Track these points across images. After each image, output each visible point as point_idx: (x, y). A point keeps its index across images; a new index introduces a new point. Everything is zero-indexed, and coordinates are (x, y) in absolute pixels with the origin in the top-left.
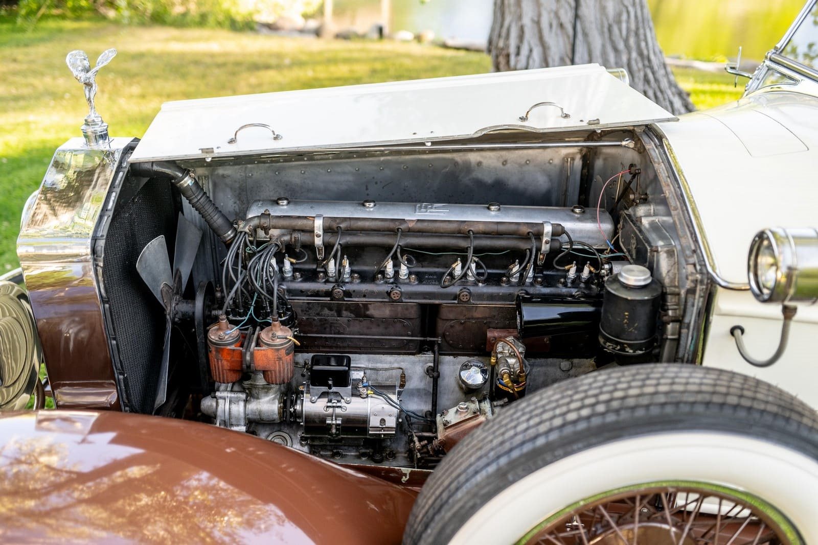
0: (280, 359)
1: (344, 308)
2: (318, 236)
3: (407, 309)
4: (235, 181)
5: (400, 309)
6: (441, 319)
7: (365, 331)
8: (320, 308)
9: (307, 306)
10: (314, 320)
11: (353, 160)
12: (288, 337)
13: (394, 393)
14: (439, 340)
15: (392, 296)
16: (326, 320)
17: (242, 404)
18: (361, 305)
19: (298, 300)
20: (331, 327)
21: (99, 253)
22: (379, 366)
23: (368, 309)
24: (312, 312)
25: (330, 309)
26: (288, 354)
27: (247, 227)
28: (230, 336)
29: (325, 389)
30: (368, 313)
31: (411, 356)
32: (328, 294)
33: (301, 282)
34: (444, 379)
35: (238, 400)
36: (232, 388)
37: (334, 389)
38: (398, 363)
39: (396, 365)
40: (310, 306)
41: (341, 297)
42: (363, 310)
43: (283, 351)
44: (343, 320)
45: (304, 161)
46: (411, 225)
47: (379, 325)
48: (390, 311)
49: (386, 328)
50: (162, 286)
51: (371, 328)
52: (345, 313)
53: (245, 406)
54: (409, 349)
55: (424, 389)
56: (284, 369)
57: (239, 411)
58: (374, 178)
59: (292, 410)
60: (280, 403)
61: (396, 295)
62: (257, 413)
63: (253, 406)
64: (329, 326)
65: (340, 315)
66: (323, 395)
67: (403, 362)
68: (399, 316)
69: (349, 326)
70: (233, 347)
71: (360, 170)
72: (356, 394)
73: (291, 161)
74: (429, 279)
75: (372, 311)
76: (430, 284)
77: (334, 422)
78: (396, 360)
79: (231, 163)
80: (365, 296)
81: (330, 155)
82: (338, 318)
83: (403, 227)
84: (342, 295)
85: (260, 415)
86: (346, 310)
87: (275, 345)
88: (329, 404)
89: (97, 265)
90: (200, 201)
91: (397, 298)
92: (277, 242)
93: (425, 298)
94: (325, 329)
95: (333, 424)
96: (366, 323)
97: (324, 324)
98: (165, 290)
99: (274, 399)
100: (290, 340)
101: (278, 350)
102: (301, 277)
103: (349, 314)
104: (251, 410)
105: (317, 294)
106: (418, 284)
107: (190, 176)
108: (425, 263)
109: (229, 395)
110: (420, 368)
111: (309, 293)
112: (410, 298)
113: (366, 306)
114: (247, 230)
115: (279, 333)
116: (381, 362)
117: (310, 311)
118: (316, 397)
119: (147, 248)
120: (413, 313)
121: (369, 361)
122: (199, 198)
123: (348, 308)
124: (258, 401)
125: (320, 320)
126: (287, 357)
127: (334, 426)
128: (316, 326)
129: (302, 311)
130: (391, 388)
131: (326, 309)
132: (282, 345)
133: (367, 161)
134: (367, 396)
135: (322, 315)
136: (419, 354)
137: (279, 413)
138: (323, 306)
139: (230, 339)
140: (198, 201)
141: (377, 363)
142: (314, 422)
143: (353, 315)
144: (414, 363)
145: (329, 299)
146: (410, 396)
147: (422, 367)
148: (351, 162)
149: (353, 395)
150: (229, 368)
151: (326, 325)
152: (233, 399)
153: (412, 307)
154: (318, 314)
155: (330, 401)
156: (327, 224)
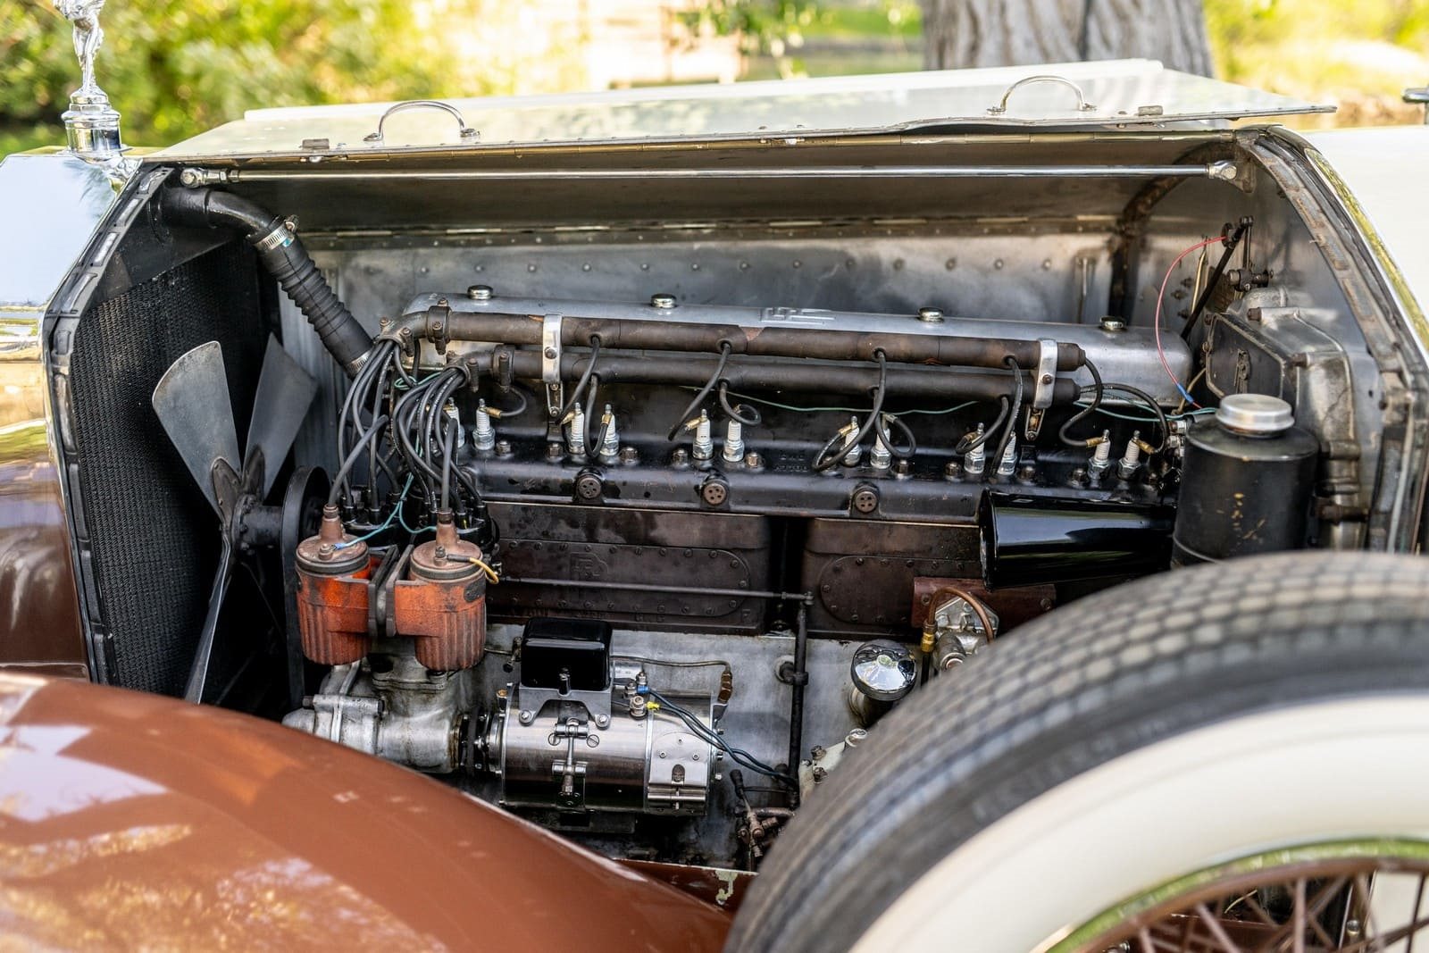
0: (451, 609)
1: (602, 522)
2: (551, 355)
3: (739, 528)
5: (723, 526)
6: (811, 552)
7: (647, 575)
8: (550, 520)
9: (522, 513)
10: (537, 547)
11: (635, 247)
12: (472, 559)
13: (706, 713)
14: (809, 598)
15: (708, 495)
16: (562, 548)
17: (369, 723)
18: (638, 515)
19: (504, 500)
20: (573, 564)
21: (62, 345)
22: (675, 657)
23: (653, 526)
24: (534, 530)
25: (573, 524)
26: (470, 599)
27: (399, 332)
28: (345, 555)
29: (551, 694)
30: (653, 534)
31: (746, 639)
32: (568, 488)
33: (511, 461)
34: (817, 691)
35: (361, 715)
36: (351, 688)
37: (572, 695)
38: (718, 652)
39: (712, 658)
40: (530, 514)
41: (596, 494)
42: (642, 527)
43: (460, 591)
44: (599, 549)
45: (536, 244)
46: (750, 337)
47: (676, 564)
48: (702, 530)
49: (693, 571)
50: (213, 465)
51: (660, 571)
52: (603, 533)
53: (376, 730)
54: (742, 623)
55: (775, 715)
56: (460, 637)
57: (361, 740)
58: (678, 286)
59: (479, 743)
60: (453, 727)
61: (715, 494)
62: (402, 748)
63: (394, 733)
64: (568, 562)
65: (592, 538)
66: (549, 708)
67: (729, 650)
68: (722, 543)
69: (611, 563)
70: (348, 578)
71: (652, 269)
72: (620, 708)
73: (508, 243)
74: (787, 463)
75: (663, 531)
76: (790, 474)
77: (570, 769)
78: (712, 646)
80: (647, 495)
81: (590, 234)
82: (589, 545)
83: (734, 340)
84: (599, 490)
85: (408, 751)
86: (606, 526)
87: (442, 576)
88: (561, 729)
89: (56, 373)
90: (306, 283)
91: (718, 501)
92: (462, 365)
93: (778, 504)
94: (560, 568)
95: (568, 774)
96: (650, 556)
97: (559, 557)
98: (221, 473)
99: (441, 718)
100: (478, 567)
101: (447, 587)
102: (512, 450)
103: (613, 536)
104: (391, 743)
105: (544, 488)
106: (763, 473)
107: (286, 227)
108: (780, 431)
109: (343, 702)
110: (766, 666)
111: (528, 486)
112: (747, 503)
113: (649, 518)
114: (397, 336)
115: (453, 551)
116: (680, 650)
117: (529, 528)
118: (533, 713)
119: (180, 364)
120: (753, 536)
121: (654, 646)
122: (302, 277)
123: (612, 522)
124: (407, 720)
125: (551, 548)
126: (469, 606)
127: (569, 778)
128: (539, 561)
129: (511, 526)
130: (700, 701)
131: (562, 522)
132: (456, 575)
133: (667, 250)
134: (646, 713)
135: (552, 538)
136: (762, 634)
137: (450, 749)
138: (557, 514)
139: (345, 559)
140: (300, 283)
141: (671, 651)
142: (527, 770)
143: (620, 539)
144: (752, 654)
145: (569, 499)
146: (741, 730)
147: (770, 664)
148: (630, 251)
149: (615, 712)
150: (338, 629)
151: (563, 560)
152: (349, 713)
153: (750, 524)
154: (545, 534)
155: (563, 722)
156: (570, 332)
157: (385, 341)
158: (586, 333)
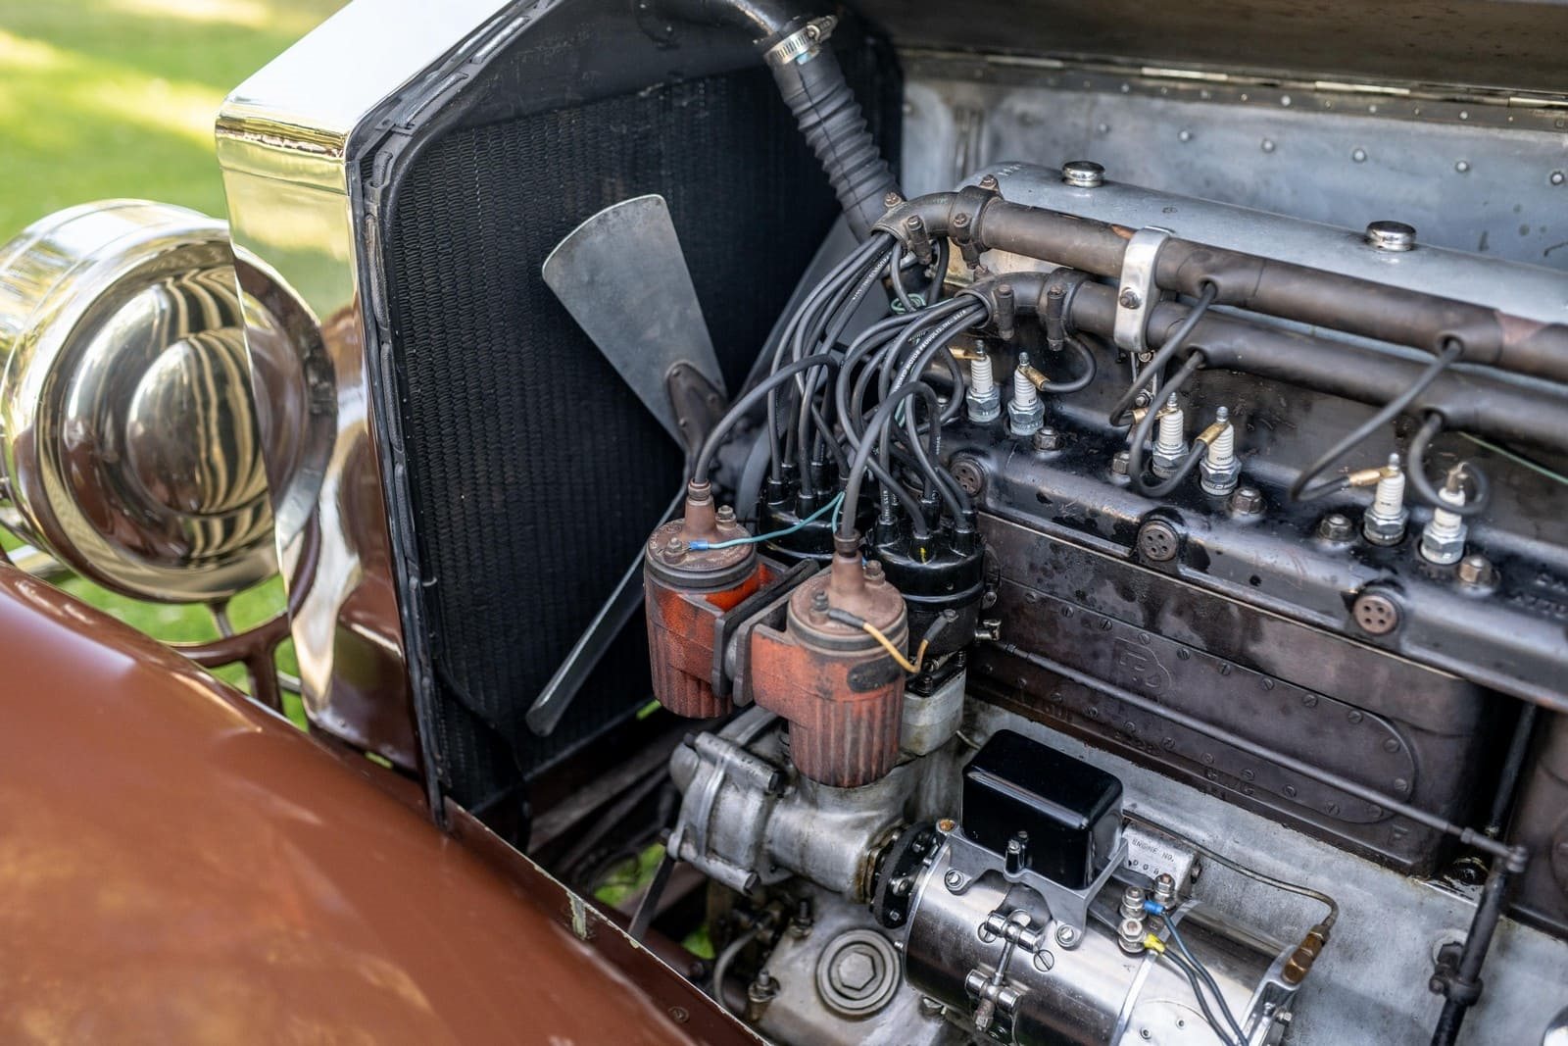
0: (827, 695)
1: (1172, 603)
2: (1132, 304)
3: (1412, 686)
4: (1055, 143)
5: (1382, 674)
6: (1552, 775)
7: (1234, 714)
8: (1091, 576)
9: (1050, 552)
10: (1065, 611)
11: (1453, 130)
12: (867, 627)
14: (1515, 859)
15: (1360, 613)
16: (1104, 626)
17: (755, 801)
18: (1234, 611)
19: (1024, 524)
20: (1116, 655)
21: (378, 174)
22: (1262, 858)
23: (1256, 635)
24: (1064, 584)
25: (1127, 594)
26: (859, 687)
27: (904, 221)
28: (703, 561)
29: (996, 861)
30: (1254, 649)
31: (1390, 875)
32: (1126, 533)
33: (1051, 464)
34: (1490, 1014)
35: (747, 784)
37: (1029, 876)
38: (1333, 877)
39: (1323, 883)
40: (1061, 557)
41: (1166, 555)
42: (1238, 632)
43: (842, 672)
44: (1160, 647)
46: (1513, 339)
47: (1286, 710)
48: (1341, 668)
49: (1313, 732)
50: (671, 369)
51: (1255, 712)
52: (1171, 622)
53: (766, 813)
54: (1389, 846)
55: (1413, 1021)
57: (739, 818)
58: (1517, 209)
59: (897, 884)
60: (871, 846)
61: (1375, 615)
62: (795, 849)
63: (791, 818)
64: (1109, 651)
65: (1152, 624)
66: (989, 878)
67: (1356, 882)
68: (1375, 702)
69: (1177, 674)
70: (698, 599)
71: (1473, 174)
73: (1235, 100)
74: (1545, 594)
75: (1269, 648)
76: (1538, 616)
77: (992, 990)
78: (1328, 865)
79: (1051, 81)
80: (1255, 581)
81: (1375, 100)
82: (1147, 634)
83: (1473, 337)
84: (1172, 550)
85: (802, 856)
86: (1179, 613)
87: (814, 640)
88: (998, 923)
90: (828, 125)
91: (1378, 629)
92: (985, 292)
93: (1498, 667)
94: (1096, 655)
95: (988, 997)
96: (1241, 684)
97: (1096, 638)
98: (684, 384)
99: (862, 824)
100: (875, 643)
101: (822, 660)
102: (1059, 446)
103: (1186, 632)
104: (785, 830)
105: (1089, 522)
106: (1484, 601)
107: (806, 33)
108: (1550, 526)
109: (729, 755)
110: (1417, 934)
111: (1065, 514)
112: (1436, 647)
113: (1252, 620)
114: (900, 229)
115: (850, 604)
116: (1271, 849)
117: (1058, 578)
118: (967, 878)
119: (599, 221)
120: (1435, 709)
121: (1229, 826)
122: (824, 113)
123: (1188, 606)
124: (813, 811)
125: (1086, 621)
126: (856, 697)
127: (988, 1005)
128: (1067, 635)
129: (1032, 567)
131: (1110, 586)
132: (836, 645)
133: (1510, 142)
134: (1144, 952)
135: (1091, 604)
136: (1425, 877)
137: (858, 876)
138: (1104, 571)
139: (698, 568)
140: (819, 123)
141: (1255, 845)
142: (935, 952)
143: (1198, 640)
144: (1395, 904)
145: (1122, 550)
146: (1347, 1016)
147: (1426, 932)
149: (1091, 921)
150: (683, 667)
151: (1101, 645)
152: (735, 775)
153: (1435, 684)
154: (1081, 596)
155: (1005, 911)
156: (1171, 266)
157: (881, 232)
158: (1196, 273)
